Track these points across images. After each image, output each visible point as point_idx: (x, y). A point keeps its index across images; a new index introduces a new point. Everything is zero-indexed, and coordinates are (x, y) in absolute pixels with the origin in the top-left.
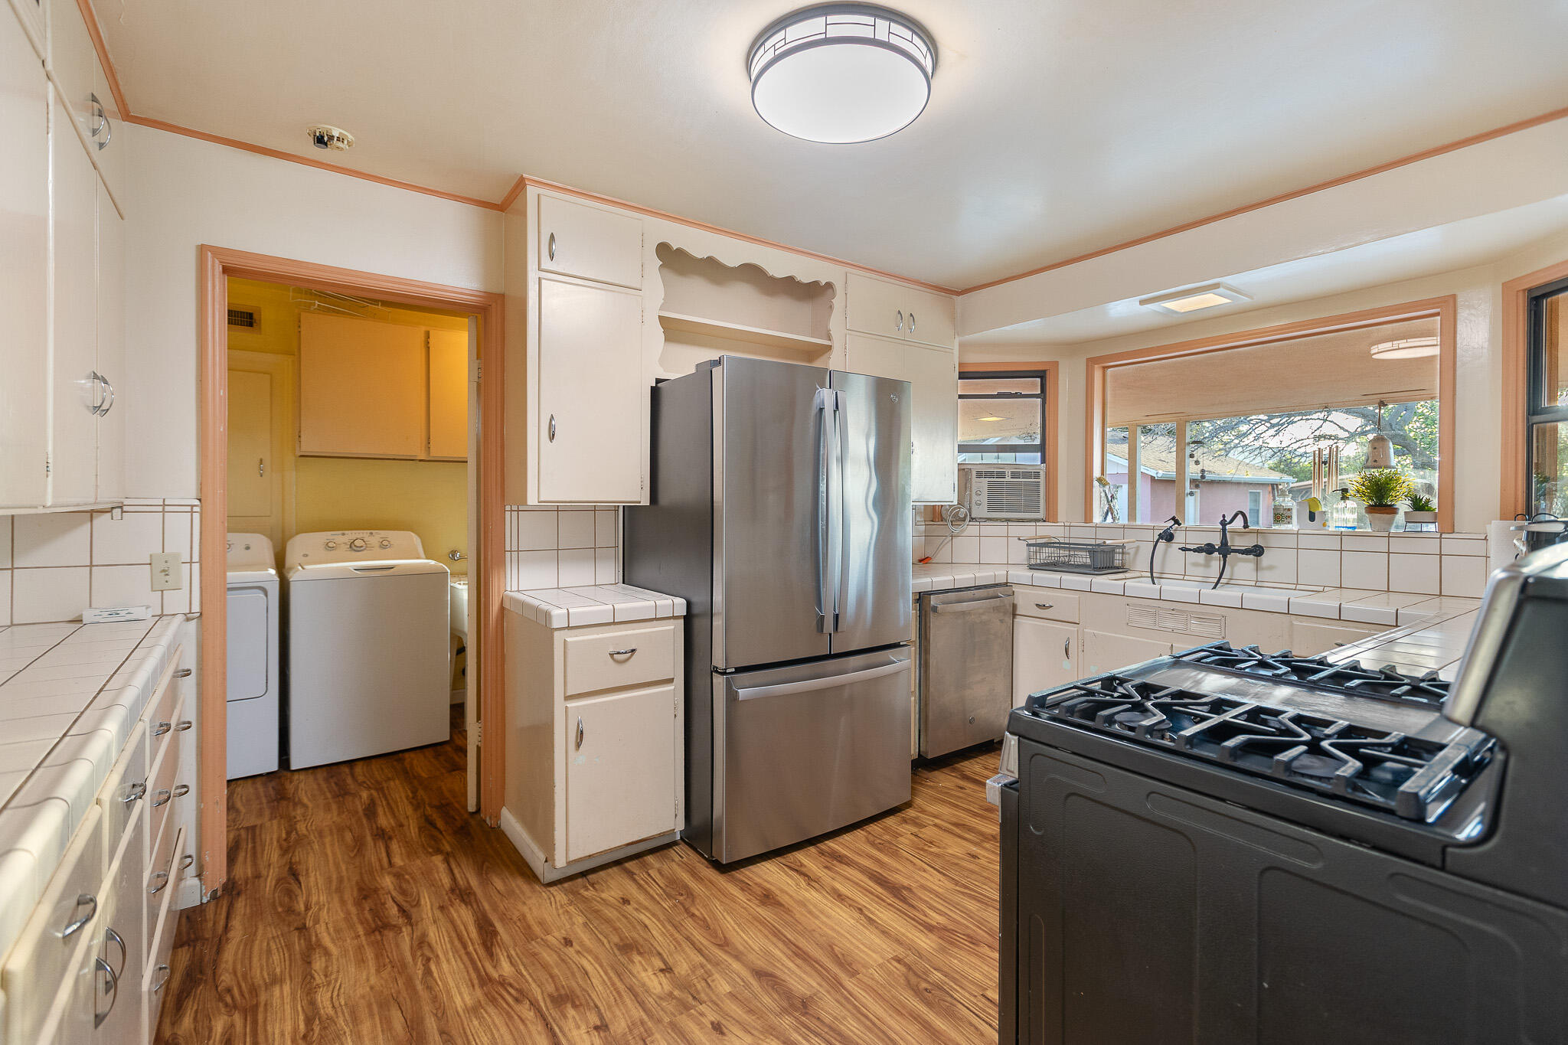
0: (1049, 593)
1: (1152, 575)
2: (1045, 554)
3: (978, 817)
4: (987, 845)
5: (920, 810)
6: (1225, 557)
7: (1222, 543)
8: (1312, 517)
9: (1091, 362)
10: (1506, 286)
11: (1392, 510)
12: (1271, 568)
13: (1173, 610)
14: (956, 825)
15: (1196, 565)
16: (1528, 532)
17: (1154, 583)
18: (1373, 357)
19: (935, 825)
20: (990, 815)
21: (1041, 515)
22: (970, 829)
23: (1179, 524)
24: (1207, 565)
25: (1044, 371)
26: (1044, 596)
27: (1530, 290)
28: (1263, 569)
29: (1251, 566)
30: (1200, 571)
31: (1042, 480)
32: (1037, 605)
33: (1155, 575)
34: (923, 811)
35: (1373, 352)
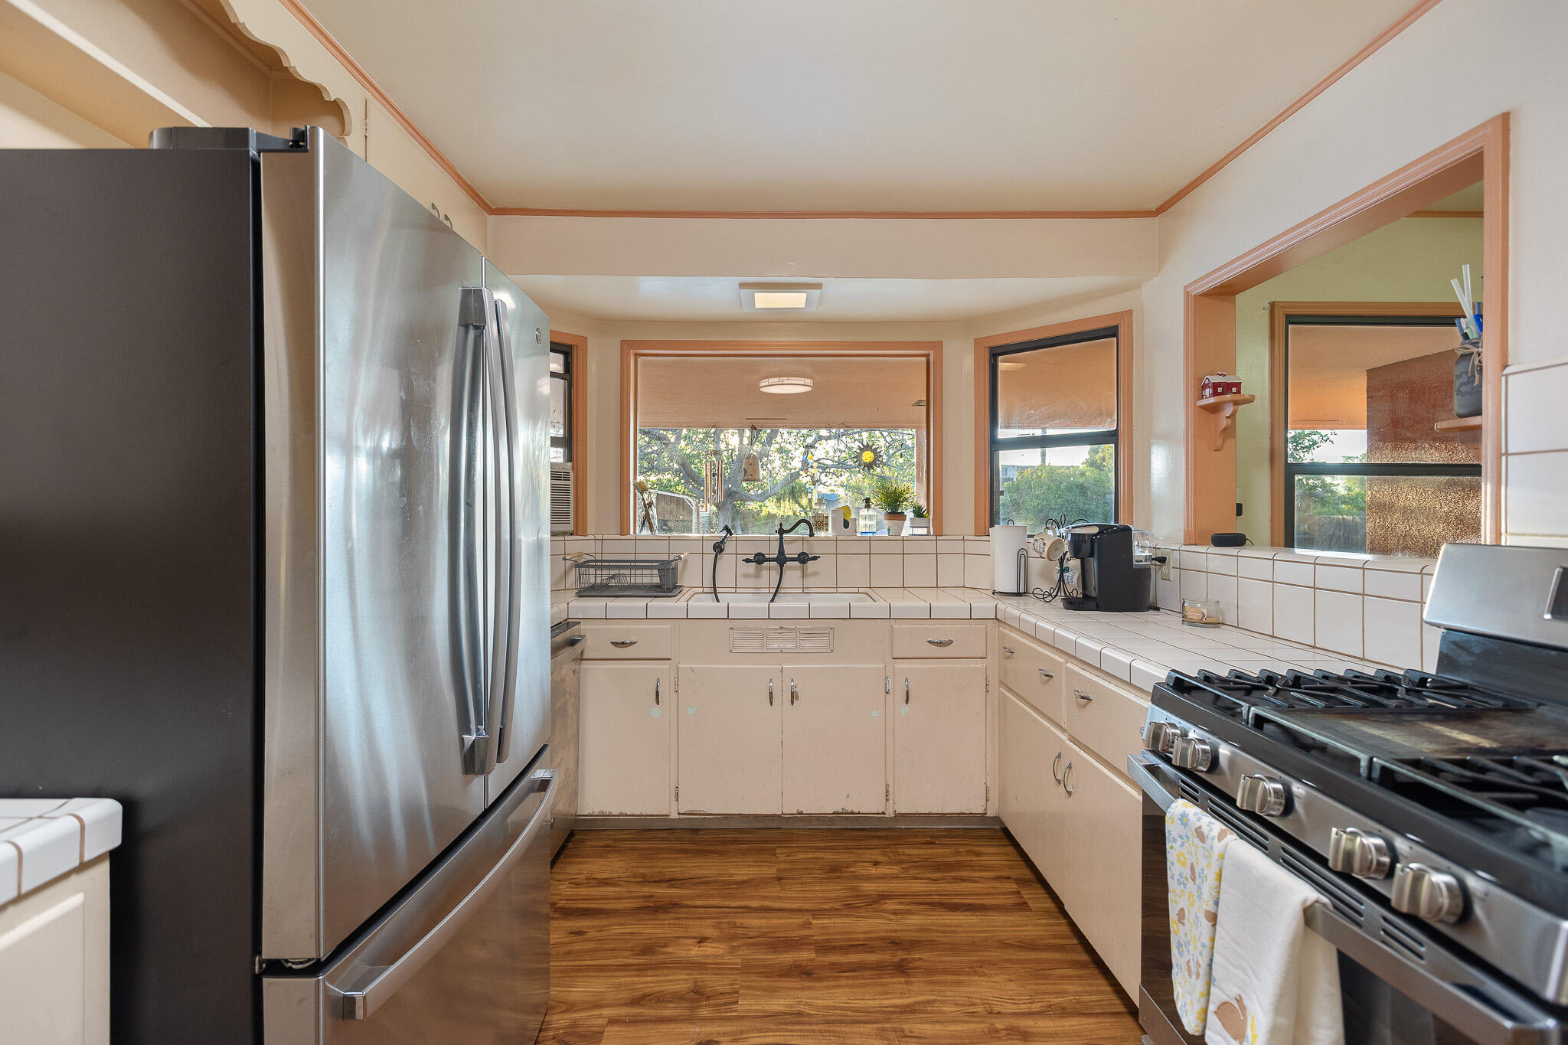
0: (630, 627)
1: (715, 590)
2: (592, 577)
3: (647, 970)
4: (703, 1012)
5: (564, 1007)
6: (782, 566)
7: (779, 551)
8: (846, 524)
9: (626, 345)
10: (977, 342)
11: (902, 517)
12: (815, 574)
13: (782, 628)
14: (637, 1001)
15: (747, 576)
16: (1072, 534)
17: (718, 601)
18: (761, 390)
19: (613, 1021)
20: (655, 958)
21: (570, 527)
22: (660, 999)
23: (731, 534)
24: (757, 575)
25: (571, 347)
26: (622, 631)
27: (991, 348)
28: (808, 575)
29: (798, 573)
30: (751, 582)
31: (571, 483)
32: (613, 643)
33: (718, 590)
34: (570, 1007)
35: (762, 385)
